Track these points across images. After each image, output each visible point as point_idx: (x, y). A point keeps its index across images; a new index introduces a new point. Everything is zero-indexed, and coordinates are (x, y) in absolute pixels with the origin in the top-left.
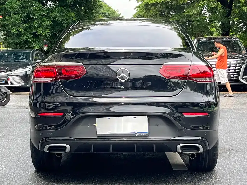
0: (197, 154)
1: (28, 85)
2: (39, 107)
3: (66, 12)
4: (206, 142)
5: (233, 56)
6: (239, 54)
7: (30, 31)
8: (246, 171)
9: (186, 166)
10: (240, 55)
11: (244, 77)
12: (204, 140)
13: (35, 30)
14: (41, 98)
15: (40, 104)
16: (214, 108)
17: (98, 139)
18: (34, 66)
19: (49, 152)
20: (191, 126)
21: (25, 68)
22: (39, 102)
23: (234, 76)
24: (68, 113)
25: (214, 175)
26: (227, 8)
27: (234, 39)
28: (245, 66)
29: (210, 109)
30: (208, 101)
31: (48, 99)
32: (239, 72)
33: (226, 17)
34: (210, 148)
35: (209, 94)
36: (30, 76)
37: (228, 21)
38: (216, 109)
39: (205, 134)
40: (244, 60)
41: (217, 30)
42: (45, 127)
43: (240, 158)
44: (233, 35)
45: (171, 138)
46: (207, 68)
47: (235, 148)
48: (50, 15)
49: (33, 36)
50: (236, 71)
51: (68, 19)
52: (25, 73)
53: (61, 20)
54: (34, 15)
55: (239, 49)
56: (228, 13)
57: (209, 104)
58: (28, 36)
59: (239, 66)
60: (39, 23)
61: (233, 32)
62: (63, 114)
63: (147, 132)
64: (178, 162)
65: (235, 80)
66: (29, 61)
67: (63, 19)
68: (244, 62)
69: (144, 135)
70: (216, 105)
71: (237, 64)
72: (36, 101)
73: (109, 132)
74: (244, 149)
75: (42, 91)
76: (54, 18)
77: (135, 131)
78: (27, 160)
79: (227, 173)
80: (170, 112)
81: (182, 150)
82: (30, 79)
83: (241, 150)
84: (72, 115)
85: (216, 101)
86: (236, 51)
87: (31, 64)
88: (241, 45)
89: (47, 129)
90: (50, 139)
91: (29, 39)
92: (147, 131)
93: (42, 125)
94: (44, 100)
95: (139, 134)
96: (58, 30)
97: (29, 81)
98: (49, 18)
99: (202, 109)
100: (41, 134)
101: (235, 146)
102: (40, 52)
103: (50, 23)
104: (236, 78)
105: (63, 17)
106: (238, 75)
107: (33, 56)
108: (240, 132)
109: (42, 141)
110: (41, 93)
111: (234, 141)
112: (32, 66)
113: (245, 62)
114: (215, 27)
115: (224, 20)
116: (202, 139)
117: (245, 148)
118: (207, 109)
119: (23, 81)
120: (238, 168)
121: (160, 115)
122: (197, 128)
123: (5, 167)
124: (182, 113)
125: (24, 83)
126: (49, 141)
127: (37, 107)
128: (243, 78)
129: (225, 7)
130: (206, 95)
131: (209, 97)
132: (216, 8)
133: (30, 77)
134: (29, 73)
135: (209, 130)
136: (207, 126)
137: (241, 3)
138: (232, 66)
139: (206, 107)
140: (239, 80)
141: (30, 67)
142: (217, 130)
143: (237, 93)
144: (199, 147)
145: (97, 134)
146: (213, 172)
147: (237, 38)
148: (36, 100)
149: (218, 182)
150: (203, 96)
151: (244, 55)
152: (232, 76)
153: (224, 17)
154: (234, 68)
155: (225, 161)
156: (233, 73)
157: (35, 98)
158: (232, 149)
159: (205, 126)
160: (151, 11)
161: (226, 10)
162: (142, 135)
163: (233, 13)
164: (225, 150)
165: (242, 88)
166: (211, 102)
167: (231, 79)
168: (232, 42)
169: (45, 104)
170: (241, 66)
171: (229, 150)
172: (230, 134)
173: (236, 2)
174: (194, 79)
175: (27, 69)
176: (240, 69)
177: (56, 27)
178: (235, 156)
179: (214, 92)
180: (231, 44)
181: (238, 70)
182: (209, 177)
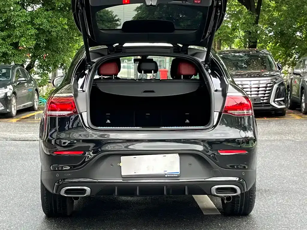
0: (233, 196)
1: (8, 110)
2: (54, 144)
3: (55, 17)
4: (244, 183)
5: (262, 74)
6: (269, 71)
7: (9, 41)
8: (286, 216)
9: (218, 210)
10: (271, 73)
11: (276, 100)
12: (241, 181)
13: (16, 40)
14: (56, 134)
15: (55, 141)
16: (252, 143)
17: (123, 180)
18: (15, 86)
19: (66, 195)
20: (228, 166)
21: (4, 88)
22: (54, 139)
23: (264, 99)
24: (90, 151)
25: (251, 221)
26: (255, 14)
27: (263, 53)
28: (277, 86)
29: (248, 146)
30: (245, 137)
31: (63, 135)
32: (270, 93)
33: (253, 25)
34: (248, 190)
35: (247, 129)
36: (11, 98)
37: (256, 30)
38: (254, 145)
39: (243, 174)
40: (276, 78)
41: (242, 41)
42: (60, 167)
43: (279, 200)
44: (262, 47)
45: (205, 179)
46: (244, 99)
47: (272, 189)
48: (35, 22)
49: (13, 47)
50: (267, 92)
51: (57, 27)
52: (5, 95)
53: (48, 27)
54: (15, 22)
55: (270, 65)
56: (255, 20)
57: (247, 140)
58: (7, 48)
59: (270, 87)
60: (21, 31)
61: (261, 44)
62: (83, 152)
63: (178, 173)
64: (208, 206)
65: (266, 103)
66: (8, 80)
67: (51, 26)
68: (276, 81)
69: (175, 176)
70: (255, 140)
71: (267, 84)
72: (52, 138)
73: (135, 173)
74: (282, 190)
75: (57, 127)
76: (40, 25)
77: (165, 171)
78: (32, 205)
79: (266, 218)
80: (204, 150)
81: (218, 192)
82: (10, 102)
83: (279, 191)
84: (93, 153)
85: (255, 136)
86: (265, 68)
87: (12, 83)
88: (271, 60)
89: (63, 169)
90: (66, 180)
91: (8, 52)
92: (179, 171)
93: (57, 165)
94: (60, 136)
95: (169, 175)
96: (44, 40)
97: (9, 105)
98: (33, 24)
99: (239, 146)
100: (57, 175)
101: (272, 186)
102: (21, 67)
103: (35, 32)
104: (266, 101)
105: (51, 23)
106: (269, 97)
107: (13, 73)
108: (276, 169)
109: (58, 183)
110: (56, 129)
111: (270, 180)
112: (12, 86)
113: (278, 81)
114: (239, 37)
115: (251, 29)
116: (239, 180)
117: (284, 188)
118: (244, 146)
119: (1, 105)
120: (278, 212)
121: (193, 153)
122: (233, 167)
123: (8, 212)
124: (218, 150)
125: (3, 107)
126: (66, 183)
127: (52, 143)
128: (274, 101)
129: (251, 13)
130: (244, 131)
131: (246, 133)
132: (240, 12)
133: (11, 100)
134: (9, 94)
135: (246, 169)
136: (244, 165)
137: (270, 7)
138: (261, 86)
139: (243, 143)
140: (270, 104)
141: (10, 87)
142: (255, 169)
143: (268, 119)
144: (236, 188)
145: (122, 174)
146: (250, 217)
147: (267, 51)
148: (51, 136)
149: (257, 228)
150: (240, 131)
151: (275, 73)
152: (262, 98)
153: (251, 25)
154: (264, 89)
155: (262, 204)
156: (263, 95)
157: (49, 134)
158: (269, 190)
159: (242, 165)
160: (155, 13)
161: (253, 16)
162: (172, 176)
163: (261, 19)
164: (261, 191)
165: (273, 113)
166: (249, 138)
167: (260, 102)
168: (261, 57)
169: (61, 141)
170: (272, 87)
171: (266, 191)
172: (265, 172)
173: (265, 6)
174: (231, 112)
175: (7, 90)
176: (271, 90)
177: (41, 35)
178: (273, 199)
179: (252, 128)
180: (259, 59)
181: (269, 92)
182: (246, 223)
